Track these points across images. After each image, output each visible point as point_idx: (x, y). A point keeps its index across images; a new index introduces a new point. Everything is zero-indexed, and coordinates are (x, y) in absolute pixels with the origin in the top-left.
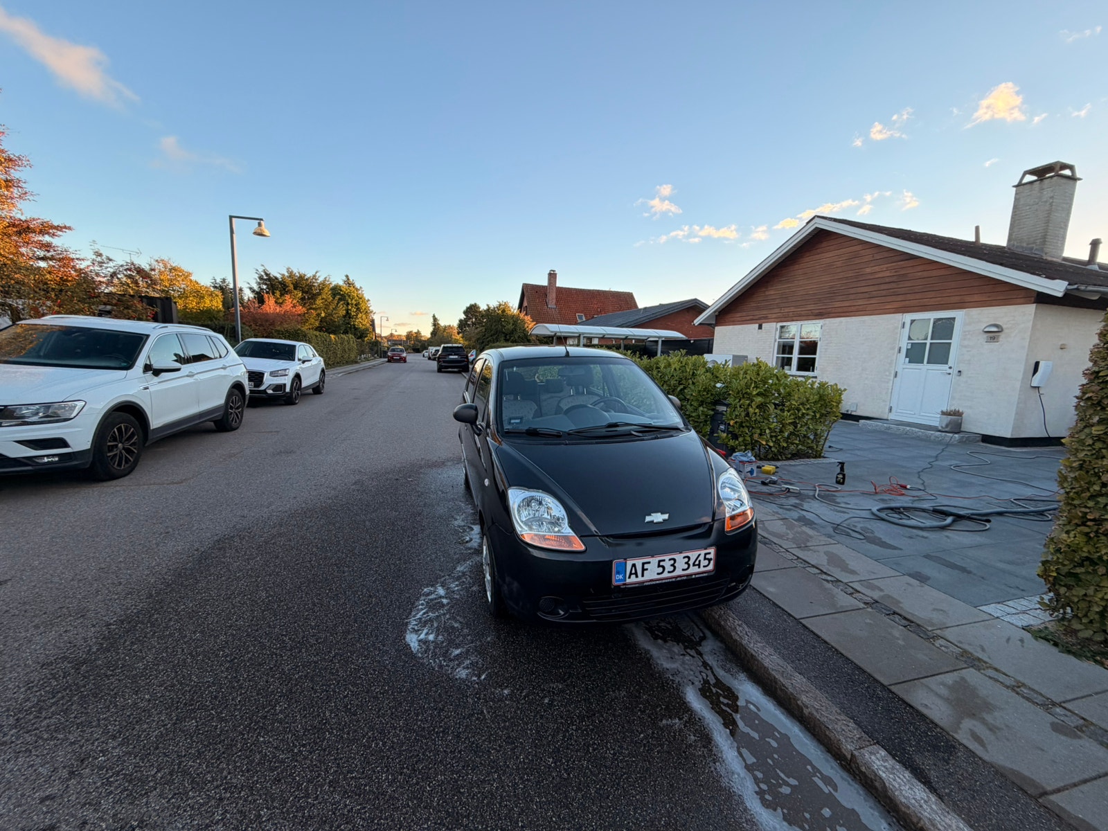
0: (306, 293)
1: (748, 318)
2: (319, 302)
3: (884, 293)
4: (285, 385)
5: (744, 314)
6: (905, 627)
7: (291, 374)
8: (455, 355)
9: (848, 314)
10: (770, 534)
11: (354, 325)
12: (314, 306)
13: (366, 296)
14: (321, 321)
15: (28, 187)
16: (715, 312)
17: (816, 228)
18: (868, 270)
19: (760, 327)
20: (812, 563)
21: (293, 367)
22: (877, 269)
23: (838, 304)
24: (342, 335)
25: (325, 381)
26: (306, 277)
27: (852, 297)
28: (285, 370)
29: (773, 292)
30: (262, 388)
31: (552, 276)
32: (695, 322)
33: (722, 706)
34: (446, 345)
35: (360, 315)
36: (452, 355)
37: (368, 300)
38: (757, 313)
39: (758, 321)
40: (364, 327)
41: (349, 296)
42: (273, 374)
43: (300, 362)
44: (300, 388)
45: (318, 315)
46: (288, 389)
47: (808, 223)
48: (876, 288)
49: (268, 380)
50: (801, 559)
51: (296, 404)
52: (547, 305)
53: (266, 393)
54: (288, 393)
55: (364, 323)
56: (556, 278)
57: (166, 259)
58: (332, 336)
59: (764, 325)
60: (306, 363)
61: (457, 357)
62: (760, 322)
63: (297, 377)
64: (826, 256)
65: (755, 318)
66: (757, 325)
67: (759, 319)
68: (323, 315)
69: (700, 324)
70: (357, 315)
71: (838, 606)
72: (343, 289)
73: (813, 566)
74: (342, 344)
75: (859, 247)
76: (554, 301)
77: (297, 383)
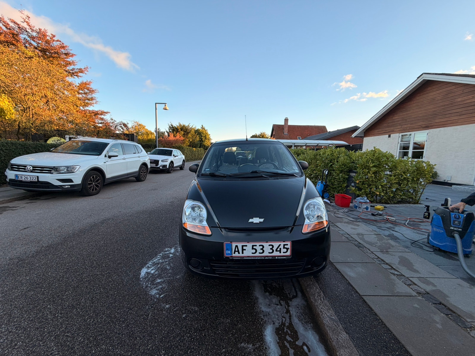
0: (185, 132)
1: (382, 132)
2: (190, 135)
3: (471, 111)
4: (166, 165)
5: (380, 130)
6: (447, 315)
7: (169, 161)
8: (241, 156)
9: (445, 126)
10: (365, 242)
11: (204, 144)
12: (188, 137)
13: (209, 133)
14: (190, 143)
15: (98, 100)
16: (363, 130)
17: (424, 80)
18: (459, 100)
19: (389, 136)
20: (387, 262)
21: (170, 159)
22: (465, 98)
23: (437, 121)
24: (198, 148)
25: (185, 165)
26: (185, 126)
27: (447, 116)
28: (167, 159)
29: (397, 117)
30: (158, 166)
31: (286, 120)
32: (352, 136)
33: (285, 342)
34: (237, 152)
35: (206, 140)
36: (240, 156)
37: (210, 134)
38: (387, 129)
39: (388, 133)
40: (208, 145)
41: (202, 133)
42: (162, 161)
43: (174, 157)
44: (173, 166)
45: (189, 140)
46: (168, 167)
47: (418, 78)
48: (463, 109)
49: (161, 163)
50: (380, 258)
51: (171, 173)
52: (284, 133)
53: (160, 168)
54: (168, 168)
55: (208, 144)
56: (288, 121)
57: (138, 121)
58: (194, 149)
59: (391, 135)
60: (176, 157)
61: (242, 156)
62: (389, 133)
63: (172, 162)
64: (432, 94)
65: (386, 132)
66: (388, 136)
67: (389, 132)
68: (191, 140)
69: (355, 137)
70: (205, 141)
71: (396, 292)
72: (200, 130)
73: (387, 264)
74: (198, 151)
75: (454, 87)
76: (287, 131)
77: (172, 165)
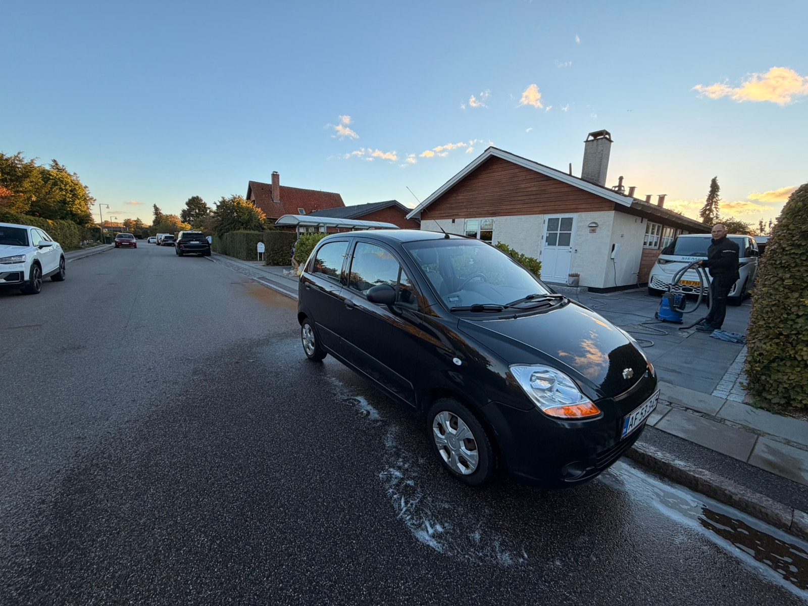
0: (8, 174)
1: (444, 215)
2: (26, 184)
3: (533, 201)
4: (22, 273)
5: (442, 212)
6: (702, 416)
7: (29, 261)
8: (196, 241)
9: (511, 214)
11: (71, 211)
12: (21, 189)
13: (83, 183)
14: (32, 205)
16: (421, 210)
17: (491, 155)
18: (523, 186)
19: (454, 221)
21: (29, 254)
22: (528, 185)
23: (504, 207)
24: (60, 221)
25: (66, 268)
26: (5, 157)
27: (513, 203)
28: (21, 256)
29: (461, 197)
31: (275, 176)
32: (407, 216)
34: (185, 232)
35: (77, 201)
36: (193, 241)
37: (86, 187)
38: (451, 211)
39: (452, 217)
40: (83, 213)
41: (62, 182)
43: (36, 248)
44: (40, 276)
45: (29, 198)
46: (27, 277)
47: (486, 151)
48: (527, 197)
51: (38, 293)
52: (273, 200)
54: (27, 281)
55: (83, 209)
56: (278, 178)
58: (50, 221)
59: (456, 220)
60: (44, 248)
61: (198, 242)
62: (453, 217)
63: (37, 264)
64: (497, 175)
65: (449, 214)
66: (451, 220)
67: (453, 215)
68: (34, 199)
69: (410, 218)
70: (73, 201)
72: (52, 174)
74: (62, 229)
75: (517, 170)
76: (279, 197)
77: (37, 270)
